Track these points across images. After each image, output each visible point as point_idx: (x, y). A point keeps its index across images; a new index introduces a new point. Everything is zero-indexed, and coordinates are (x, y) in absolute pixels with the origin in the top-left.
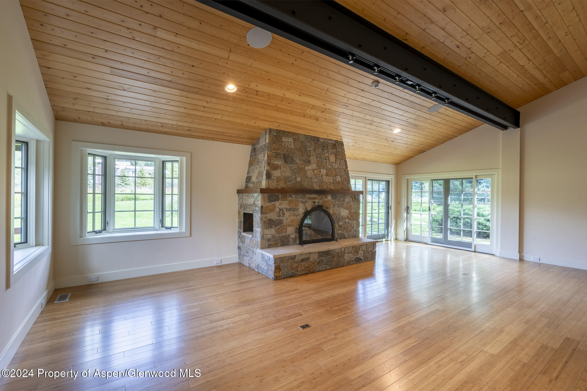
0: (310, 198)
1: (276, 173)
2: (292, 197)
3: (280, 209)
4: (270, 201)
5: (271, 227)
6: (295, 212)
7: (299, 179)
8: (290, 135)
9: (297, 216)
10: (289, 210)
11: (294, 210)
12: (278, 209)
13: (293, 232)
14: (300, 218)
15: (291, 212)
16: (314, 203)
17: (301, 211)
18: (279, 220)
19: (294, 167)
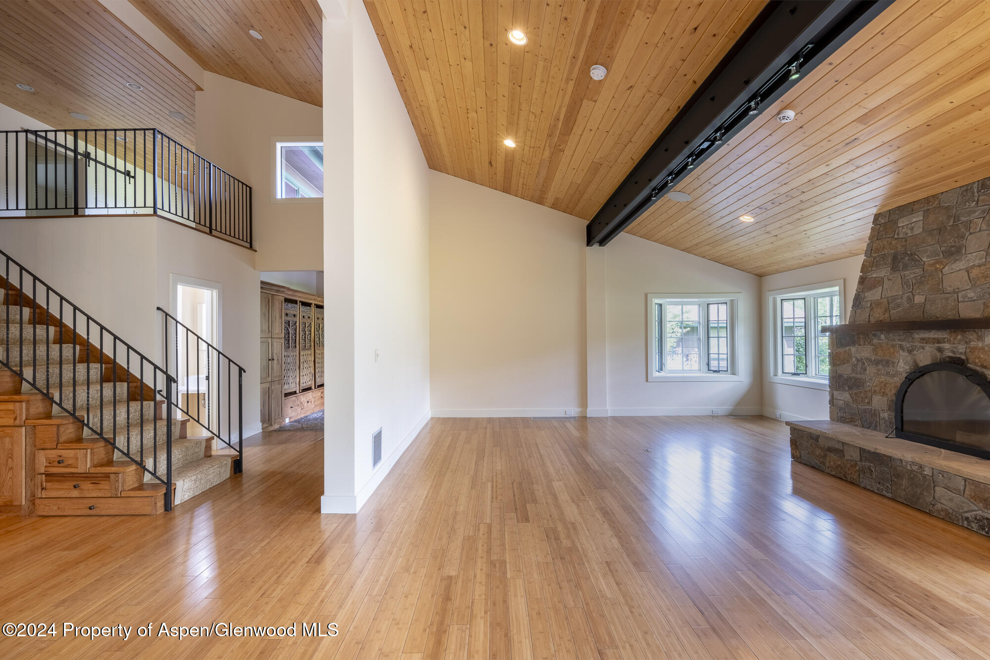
0: (923, 339)
2: (879, 339)
3: (858, 360)
4: (843, 347)
5: (844, 390)
6: (890, 369)
7: (919, 299)
8: (916, 207)
9: (893, 376)
10: (877, 363)
11: (888, 363)
12: (854, 359)
13: (886, 407)
14: (898, 380)
15: (880, 367)
16: (941, 351)
17: (903, 366)
18: (856, 379)
19: (912, 274)
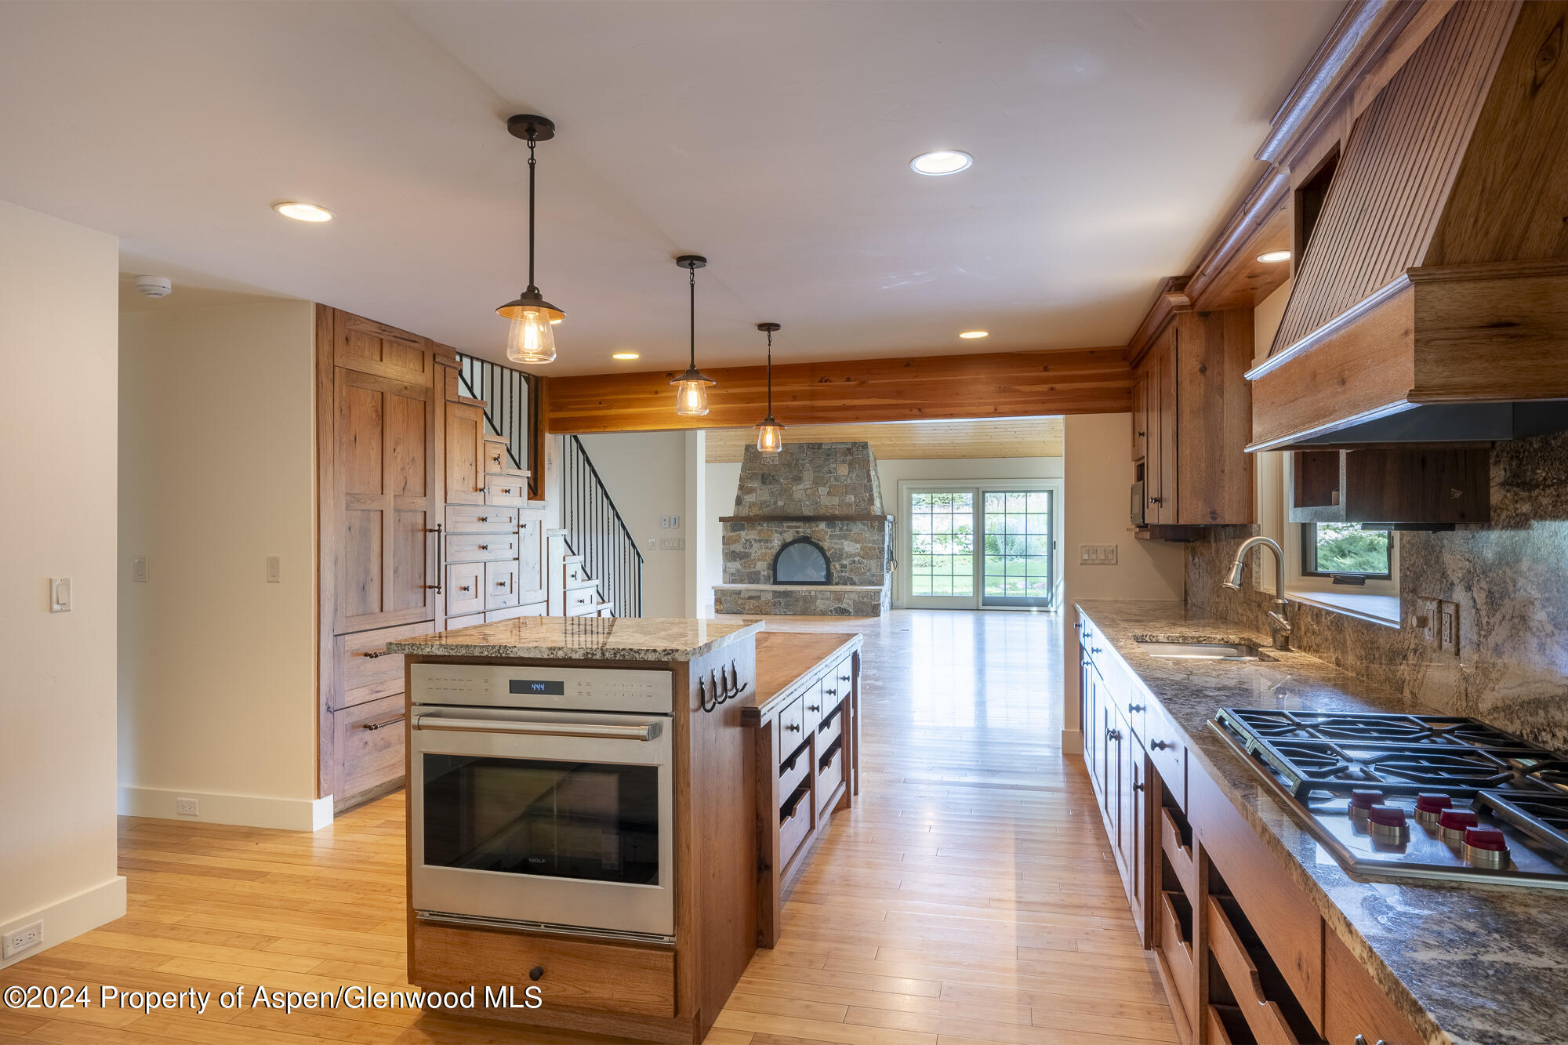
0: (789, 526)
1: (750, 498)
2: (762, 526)
3: (747, 541)
4: (734, 530)
5: (735, 560)
6: (769, 545)
7: (780, 503)
9: (771, 549)
10: (760, 541)
11: (767, 541)
12: (743, 540)
13: (765, 568)
14: (774, 551)
15: (762, 544)
16: (798, 532)
17: (776, 542)
18: (745, 553)
19: (776, 488)
